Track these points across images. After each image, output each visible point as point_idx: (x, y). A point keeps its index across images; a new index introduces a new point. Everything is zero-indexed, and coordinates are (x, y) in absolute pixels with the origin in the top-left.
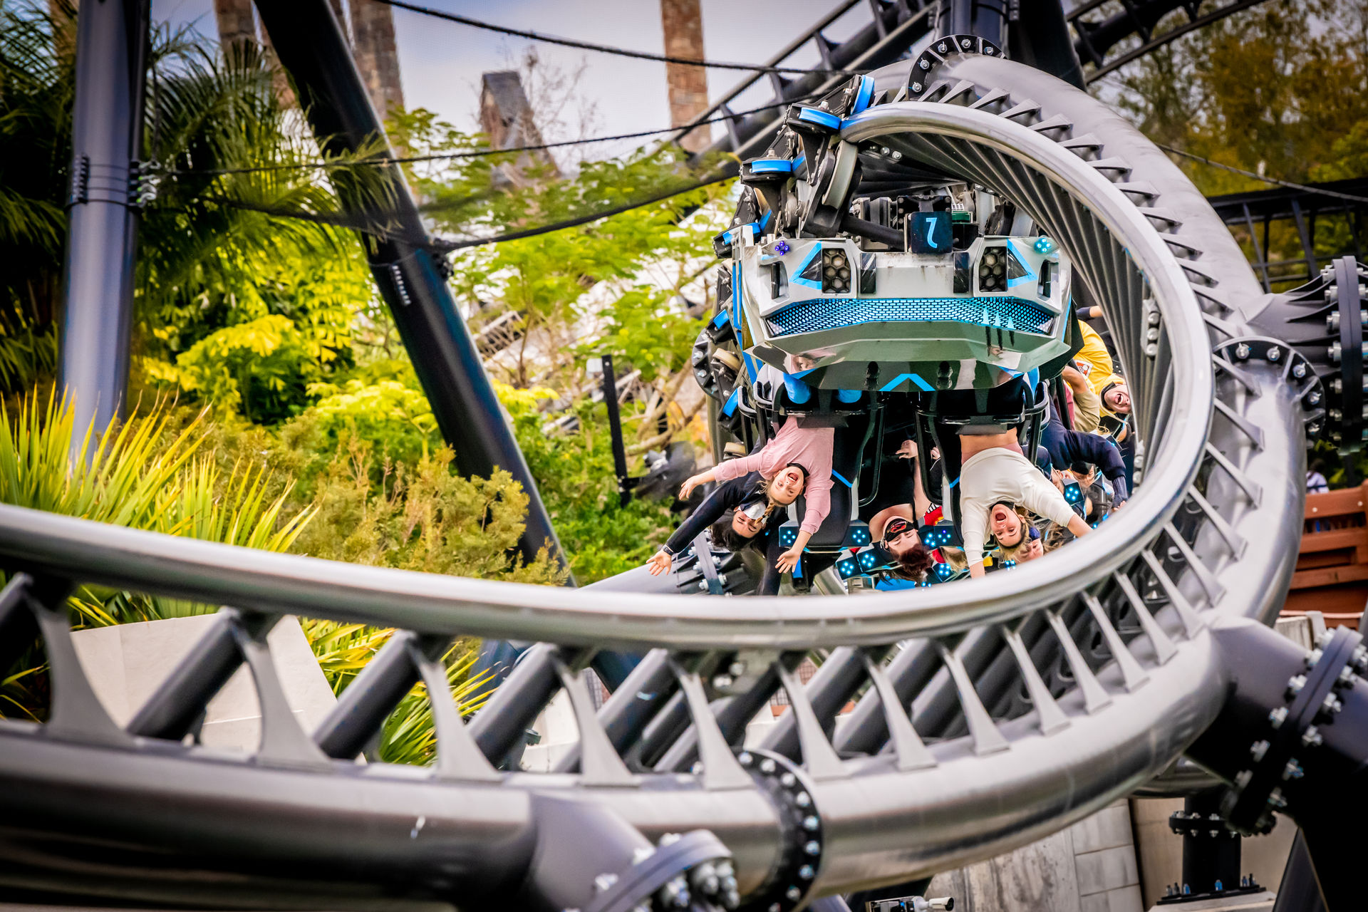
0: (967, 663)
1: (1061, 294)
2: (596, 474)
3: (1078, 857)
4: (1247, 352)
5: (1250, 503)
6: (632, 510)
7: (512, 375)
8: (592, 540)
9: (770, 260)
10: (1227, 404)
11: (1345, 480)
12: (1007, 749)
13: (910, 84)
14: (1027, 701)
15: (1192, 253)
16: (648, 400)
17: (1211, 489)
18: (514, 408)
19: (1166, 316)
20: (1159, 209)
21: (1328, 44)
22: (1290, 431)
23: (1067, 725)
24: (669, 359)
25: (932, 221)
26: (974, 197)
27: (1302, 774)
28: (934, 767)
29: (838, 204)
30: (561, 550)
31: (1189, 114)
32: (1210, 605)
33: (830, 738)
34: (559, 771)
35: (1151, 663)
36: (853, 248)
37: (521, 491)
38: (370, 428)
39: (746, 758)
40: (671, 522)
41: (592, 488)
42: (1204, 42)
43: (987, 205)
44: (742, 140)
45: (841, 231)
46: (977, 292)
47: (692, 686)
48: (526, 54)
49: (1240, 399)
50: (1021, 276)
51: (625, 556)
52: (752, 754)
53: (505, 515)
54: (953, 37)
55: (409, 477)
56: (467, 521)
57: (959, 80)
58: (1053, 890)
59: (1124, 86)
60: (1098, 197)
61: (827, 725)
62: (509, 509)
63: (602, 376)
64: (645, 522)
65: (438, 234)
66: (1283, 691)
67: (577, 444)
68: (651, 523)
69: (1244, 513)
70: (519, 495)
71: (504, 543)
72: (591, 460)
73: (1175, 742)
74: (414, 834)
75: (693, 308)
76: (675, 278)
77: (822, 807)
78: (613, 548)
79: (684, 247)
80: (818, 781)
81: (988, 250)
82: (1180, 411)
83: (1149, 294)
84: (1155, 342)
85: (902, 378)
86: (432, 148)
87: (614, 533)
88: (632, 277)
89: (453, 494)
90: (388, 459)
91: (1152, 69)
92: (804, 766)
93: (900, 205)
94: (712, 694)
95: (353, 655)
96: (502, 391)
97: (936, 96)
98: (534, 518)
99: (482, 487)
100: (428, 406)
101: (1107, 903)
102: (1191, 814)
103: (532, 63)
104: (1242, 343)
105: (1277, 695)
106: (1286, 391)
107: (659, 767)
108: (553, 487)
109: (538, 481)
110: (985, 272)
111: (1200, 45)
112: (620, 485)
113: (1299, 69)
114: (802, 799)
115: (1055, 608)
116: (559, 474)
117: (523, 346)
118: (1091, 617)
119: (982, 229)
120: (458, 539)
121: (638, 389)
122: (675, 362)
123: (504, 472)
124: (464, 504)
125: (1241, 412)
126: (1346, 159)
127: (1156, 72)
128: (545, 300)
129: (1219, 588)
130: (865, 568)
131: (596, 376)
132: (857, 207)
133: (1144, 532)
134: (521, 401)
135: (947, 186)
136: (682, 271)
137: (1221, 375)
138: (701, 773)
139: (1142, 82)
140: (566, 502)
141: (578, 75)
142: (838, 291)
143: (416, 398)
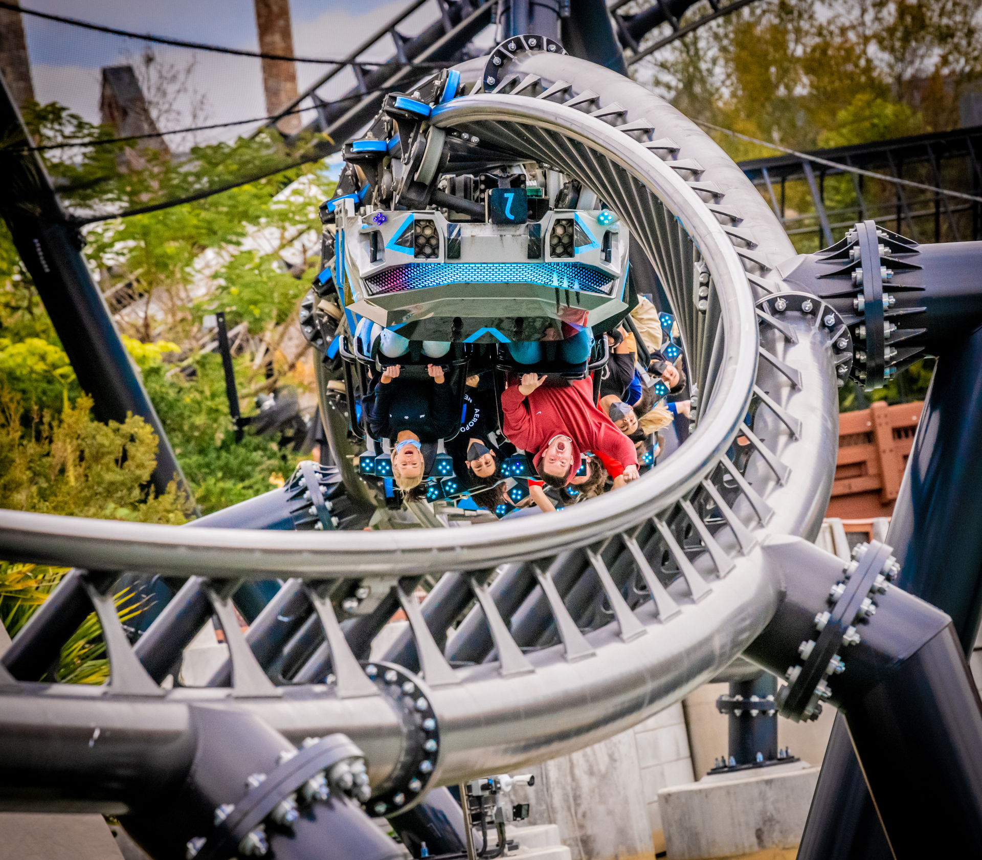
0: (557, 581)
1: (620, 259)
2: (213, 416)
3: (637, 736)
4: (785, 306)
5: (792, 435)
6: (245, 446)
7: (138, 331)
8: (212, 473)
9: (370, 229)
10: (768, 350)
11: (856, 403)
12: (593, 655)
13: (485, 78)
14: (610, 612)
15: (735, 221)
16: (257, 350)
17: (758, 424)
18: (142, 360)
19: (715, 276)
20: (705, 183)
21: (832, 28)
22: (823, 371)
23: (644, 633)
24: (274, 313)
25: (510, 196)
26: (545, 176)
27: (844, 669)
28: (532, 672)
29: (427, 183)
30: (187, 483)
31: (713, 91)
32: (760, 524)
33: (442, 649)
34: (212, 684)
35: (713, 576)
36: (440, 220)
37: (152, 433)
38: (18, 379)
39: (372, 670)
40: (279, 454)
41: (210, 427)
42: (725, 27)
43: (557, 181)
44: (330, 121)
45: (430, 204)
46: (548, 259)
47: (324, 609)
48: (143, 52)
49: (780, 346)
50: (586, 244)
51: (240, 485)
52: (376, 665)
53: (139, 455)
54: (521, 37)
55: (55, 424)
56: (106, 460)
57: (526, 74)
58: (617, 764)
59: (657, 68)
60: (653, 174)
61: (440, 639)
62: (142, 449)
63: (216, 330)
64: (257, 455)
65: (71, 210)
66: (826, 596)
67: (197, 390)
68: (262, 456)
69: (786, 445)
70: (151, 437)
71: (138, 478)
72: (209, 403)
73: (735, 644)
74: (91, 743)
75: (292, 270)
76: (276, 243)
77: (437, 710)
78: (229, 478)
79: (283, 217)
80: (433, 687)
81: (558, 222)
82: (731, 358)
83: (699, 257)
84: (706, 298)
85: (482, 331)
86: (64, 137)
87: (230, 466)
88: (238, 244)
89: (94, 437)
90: (36, 408)
91: (681, 52)
92: (421, 674)
93: (482, 182)
94: (341, 614)
95: (11, 579)
96: (131, 346)
97: (508, 89)
98: (162, 456)
99: (118, 430)
100: (67, 360)
101: (662, 774)
102: (734, 696)
103: (149, 60)
104: (780, 297)
105: (820, 603)
106: (819, 337)
107: (296, 679)
108: (176, 427)
109: (164, 422)
110: (555, 241)
111: (721, 31)
112: (234, 424)
113: (809, 50)
114: (421, 703)
115: (630, 532)
116: (181, 415)
117: (148, 303)
118: (661, 538)
119: (552, 204)
120: (99, 475)
121: (248, 340)
122: (279, 316)
123: (137, 417)
124: (102, 445)
125: (781, 356)
126: (849, 127)
127: (684, 55)
128: (166, 266)
129: (768, 510)
130: (448, 493)
131: (211, 330)
132: (444, 182)
133: (704, 464)
134: (147, 354)
135: (521, 164)
136: (282, 237)
137: (764, 326)
138: (335, 683)
139: (672, 65)
140: (188, 441)
141: (189, 71)
142: (428, 256)
143: (56, 352)
